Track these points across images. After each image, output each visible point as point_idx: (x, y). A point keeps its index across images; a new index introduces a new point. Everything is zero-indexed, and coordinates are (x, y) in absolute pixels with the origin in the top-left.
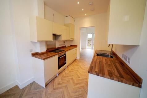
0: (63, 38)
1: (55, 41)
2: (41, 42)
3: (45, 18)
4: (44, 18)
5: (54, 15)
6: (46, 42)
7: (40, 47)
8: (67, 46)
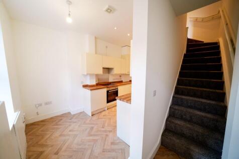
0: (116, 71)
1: (107, 74)
2: (91, 75)
3: (96, 53)
4: (94, 53)
5: (107, 47)
6: (97, 75)
7: (90, 79)
8: (124, 81)
